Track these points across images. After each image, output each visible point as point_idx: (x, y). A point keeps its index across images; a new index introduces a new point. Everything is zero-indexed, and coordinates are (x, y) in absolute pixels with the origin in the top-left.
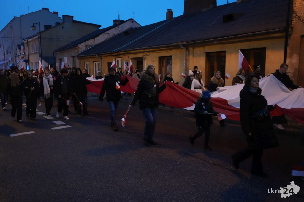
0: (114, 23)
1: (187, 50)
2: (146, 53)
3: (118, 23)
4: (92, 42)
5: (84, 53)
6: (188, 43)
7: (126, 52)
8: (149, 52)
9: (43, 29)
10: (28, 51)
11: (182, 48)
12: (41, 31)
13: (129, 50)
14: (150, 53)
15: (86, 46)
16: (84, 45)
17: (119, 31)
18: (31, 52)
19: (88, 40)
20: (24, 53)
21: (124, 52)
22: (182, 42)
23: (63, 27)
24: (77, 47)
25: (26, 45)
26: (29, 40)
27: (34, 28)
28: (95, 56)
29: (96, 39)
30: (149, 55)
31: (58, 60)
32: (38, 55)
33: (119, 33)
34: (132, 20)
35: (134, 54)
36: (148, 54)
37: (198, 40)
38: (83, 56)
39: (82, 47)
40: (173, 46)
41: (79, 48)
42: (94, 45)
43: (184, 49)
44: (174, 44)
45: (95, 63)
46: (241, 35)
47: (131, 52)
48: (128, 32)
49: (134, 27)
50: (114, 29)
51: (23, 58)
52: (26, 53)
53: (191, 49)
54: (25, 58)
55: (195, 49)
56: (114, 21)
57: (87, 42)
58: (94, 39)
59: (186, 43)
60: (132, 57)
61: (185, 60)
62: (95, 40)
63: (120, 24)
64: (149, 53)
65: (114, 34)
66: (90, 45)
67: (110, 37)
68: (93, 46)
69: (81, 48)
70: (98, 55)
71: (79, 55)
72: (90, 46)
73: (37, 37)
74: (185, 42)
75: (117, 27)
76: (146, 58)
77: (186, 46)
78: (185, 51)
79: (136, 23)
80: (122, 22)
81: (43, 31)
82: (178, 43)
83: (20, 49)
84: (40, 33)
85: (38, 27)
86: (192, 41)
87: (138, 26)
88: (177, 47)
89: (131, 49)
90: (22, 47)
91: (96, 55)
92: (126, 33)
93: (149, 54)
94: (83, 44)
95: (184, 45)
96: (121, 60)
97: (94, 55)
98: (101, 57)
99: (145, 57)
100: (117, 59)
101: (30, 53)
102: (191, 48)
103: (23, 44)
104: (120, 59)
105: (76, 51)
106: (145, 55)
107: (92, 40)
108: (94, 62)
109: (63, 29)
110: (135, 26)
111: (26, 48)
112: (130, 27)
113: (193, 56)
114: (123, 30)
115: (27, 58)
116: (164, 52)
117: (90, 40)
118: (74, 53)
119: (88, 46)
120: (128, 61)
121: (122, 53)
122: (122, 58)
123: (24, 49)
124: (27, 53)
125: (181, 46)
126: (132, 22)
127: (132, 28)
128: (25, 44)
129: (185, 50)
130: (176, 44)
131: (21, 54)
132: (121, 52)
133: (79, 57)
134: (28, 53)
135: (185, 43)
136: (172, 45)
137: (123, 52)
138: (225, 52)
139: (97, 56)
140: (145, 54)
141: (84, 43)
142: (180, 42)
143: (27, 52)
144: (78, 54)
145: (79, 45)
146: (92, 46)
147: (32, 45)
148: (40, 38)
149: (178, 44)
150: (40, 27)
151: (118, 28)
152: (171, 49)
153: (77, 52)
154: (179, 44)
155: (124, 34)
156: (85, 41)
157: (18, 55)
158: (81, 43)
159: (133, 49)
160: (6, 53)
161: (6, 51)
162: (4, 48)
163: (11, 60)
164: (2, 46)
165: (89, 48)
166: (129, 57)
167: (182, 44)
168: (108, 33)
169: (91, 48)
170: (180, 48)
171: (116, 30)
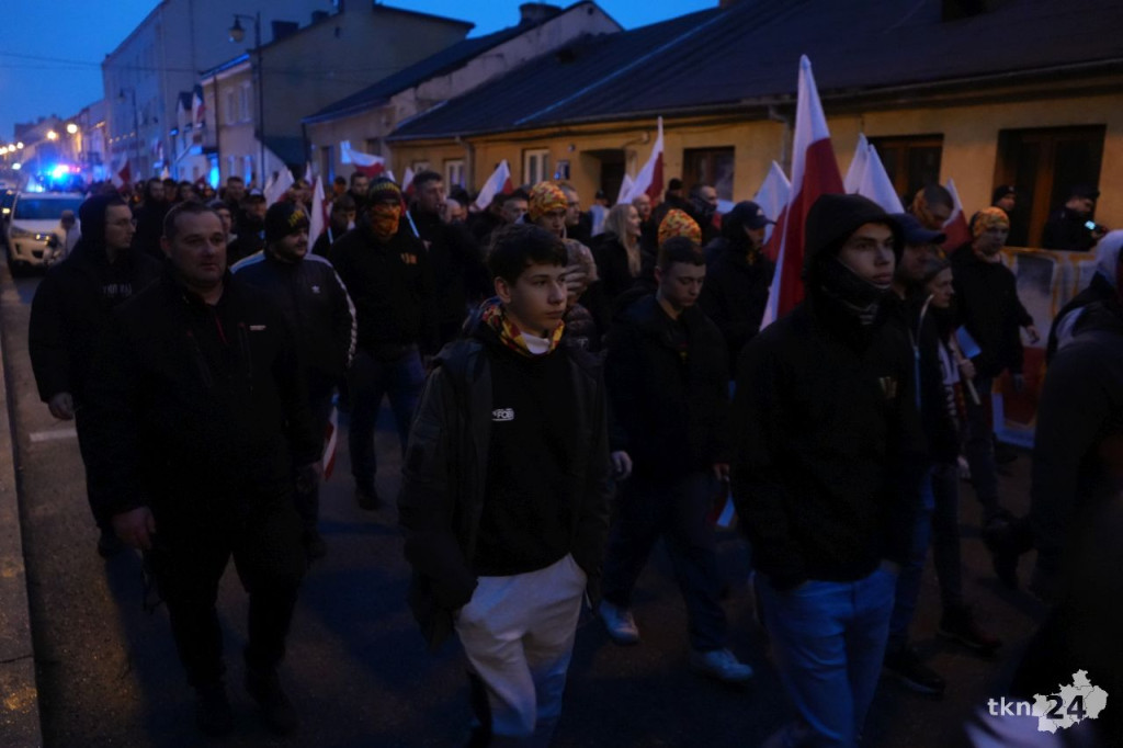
0: (522, 15)
2: (636, 133)
3: (536, 16)
4: (442, 89)
5: (413, 126)
7: (564, 129)
8: (648, 129)
9: (267, 35)
10: (216, 116)
11: (778, 117)
12: (263, 43)
13: (576, 119)
14: (652, 134)
15: (420, 102)
16: (412, 98)
17: (542, 48)
18: (227, 120)
19: (427, 78)
20: (204, 122)
21: (556, 130)
22: (777, 96)
23: (337, 30)
24: (388, 106)
25: (209, 95)
26: (220, 77)
27: (237, 33)
28: (450, 141)
29: (456, 75)
30: (646, 141)
31: (320, 152)
32: (252, 131)
33: (540, 52)
34: (588, 7)
35: (592, 137)
36: (645, 136)
38: (408, 140)
39: (405, 106)
40: (742, 110)
41: (394, 108)
42: (449, 97)
43: (783, 122)
44: (745, 103)
45: (449, 164)
46: (1011, 74)
47: (582, 128)
48: (573, 51)
49: (596, 34)
50: (520, 41)
51: (197, 139)
52: (207, 123)
54: (204, 139)
56: (524, 8)
57: (422, 87)
58: (447, 77)
60: (585, 149)
62: (450, 79)
63: (544, 22)
64: (646, 132)
65: (522, 60)
66: (434, 97)
67: (508, 69)
68: (445, 102)
69: (402, 109)
70: (463, 138)
71: (394, 134)
72: (437, 102)
73: (246, 66)
74: (788, 96)
75: (532, 33)
76: (634, 154)
77: (791, 113)
78: (784, 129)
79: (604, 16)
80: (553, 12)
81: (270, 45)
82: (759, 98)
83: (188, 107)
84: (258, 51)
85: (253, 29)
87: (610, 30)
88: (756, 115)
89: (585, 118)
90: (196, 102)
91: (453, 138)
92: (565, 54)
93: (649, 137)
94: (409, 94)
95: (781, 108)
96: (545, 157)
97: (447, 138)
98: (471, 143)
99: (631, 148)
100: (529, 154)
101: (221, 123)
103: (199, 90)
104: (539, 154)
105: (384, 120)
106: (633, 143)
107: (441, 79)
108: (445, 160)
109: (337, 35)
110: (598, 28)
111: (210, 104)
112: (582, 32)
114: (555, 45)
115: (211, 140)
116: (707, 131)
117: (435, 80)
118: (376, 126)
119: (427, 100)
120: (568, 162)
121: (550, 130)
122: (545, 148)
123: (202, 109)
124: (211, 122)
125: (772, 113)
126: (590, 12)
127: (589, 36)
128: (205, 91)
129: (786, 126)
130: (753, 102)
131: (191, 125)
132: (546, 127)
133: (392, 141)
134: (214, 124)
136: (736, 105)
137: (552, 126)
138: (940, 137)
139: (458, 140)
140: (633, 136)
141: (412, 90)
142: (766, 95)
143: (214, 119)
144: (388, 131)
145: (395, 100)
146: (441, 102)
147: (231, 97)
148: (256, 69)
149: (761, 103)
150: (258, 28)
151: (539, 34)
152: (734, 122)
153: (388, 124)
154: (764, 101)
155: (558, 59)
156: (416, 85)
157: (182, 128)
158: (402, 89)
159: (591, 118)
160: (140, 122)
161: (140, 114)
162: (134, 104)
163: (159, 146)
164: (129, 95)
165: (429, 110)
166: (574, 148)
167: (776, 102)
168: (500, 55)
169: (435, 111)
170: (765, 117)
171: (530, 41)
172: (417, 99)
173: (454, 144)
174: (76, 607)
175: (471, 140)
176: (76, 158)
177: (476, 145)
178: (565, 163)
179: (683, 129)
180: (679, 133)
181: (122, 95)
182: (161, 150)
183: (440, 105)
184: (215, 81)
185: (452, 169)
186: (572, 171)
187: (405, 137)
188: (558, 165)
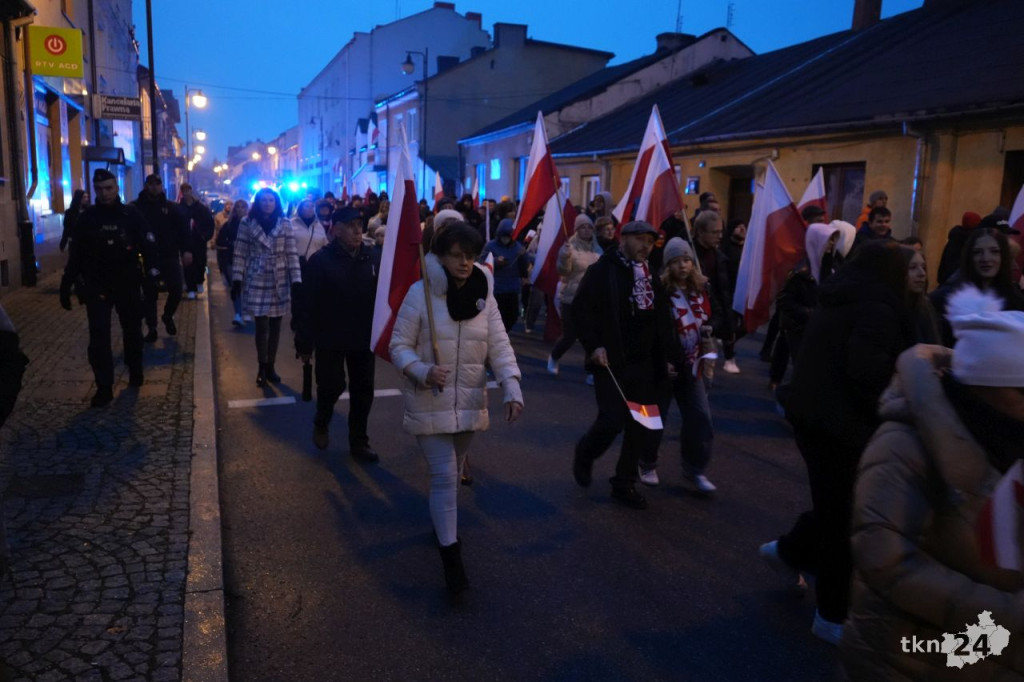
0: (658, 44)
1: (930, 140)
2: (767, 150)
3: (673, 45)
4: (581, 112)
5: (555, 146)
6: (933, 116)
7: (696, 147)
8: (777, 146)
9: (433, 70)
10: (387, 139)
11: (911, 133)
12: (429, 75)
13: (707, 138)
14: (782, 151)
15: (563, 124)
16: (556, 121)
17: (676, 73)
19: (570, 103)
20: (376, 144)
21: (689, 148)
22: (910, 113)
23: (493, 63)
25: (383, 123)
26: (392, 105)
27: (408, 67)
28: (588, 159)
29: (595, 100)
30: (777, 158)
31: (473, 169)
32: (416, 151)
33: (674, 78)
34: (722, 34)
35: (723, 154)
36: (775, 153)
37: (979, 105)
39: (548, 127)
40: (874, 126)
42: (589, 120)
43: (918, 137)
44: (878, 119)
45: (586, 180)
47: (714, 145)
48: (707, 76)
49: (728, 59)
50: (656, 69)
51: (371, 158)
52: (380, 144)
53: (945, 140)
55: (961, 139)
56: (660, 38)
57: (566, 111)
58: (588, 102)
59: (928, 114)
60: (716, 165)
62: (591, 104)
63: (678, 50)
64: (778, 150)
65: (658, 84)
66: (575, 120)
67: (644, 94)
68: (585, 124)
70: (599, 156)
72: (574, 125)
73: (415, 95)
74: (923, 112)
75: (667, 60)
76: (764, 170)
77: (926, 129)
78: (919, 145)
79: (736, 42)
80: (690, 40)
81: (435, 77)
82: (892, 114)
83: (364, 131)
84: (425, 82)
85: (422, 63)
86: (952, 108)
87: (742, 54)
88: (890, 131)
89: (716, 137)
90: (371, 127)
91: (592, 156)
92: (699, 78)
93: (778, 154)
94: (553, 117)
95: (915, 125)
97: (586, 156)
98: (607, 161)
99: (761, 164)
101: (392, 144)
102: (946, 134)
103: (374, 117)
105: (529, 140)
106: (762, 159)
107: (582, 103)
108: (583, 177)
109: (492, 67)
110: (731, 53)
111: (383, 129)
112: (715, 58)
113: (953, 164)
114: (689, 70)
115: (377, 160)
116: (838, 147)
117: (576, 105)
118: (522, 146)
119: (568, 122)
120: (699, 177)
121: (682, 148)
122: (678, 165)
123: (376, 133)
124: (383, 144)
125: (905, 128)
126: (724, 39)
127: (722, 61)
128: (379, 118)
129: (919, 141)
130: (886, 119)
131: (366, 147)
132: (679, 146)
134: (385, 145)
135: (922, 114)
136: (871, 121)
137: (684, 145)
139: (595, 158)
140: (763, 153)
141: (556, 114)
142: (901, 112)
143: (385, 142)
146: (581, 124)
147: (400, 122)
148: (423, 98)
149: (895, 119)
150: (426, 62)
151: (674, 61)
152: (865, 138)
154: (897, 118)
155: (690, 83)
156: (560, 109)
157: (358, 150)
158: (547, 113)
159: (722, 136)
160: (325, 145)
161: (325, 137)
162: (322, 129)
163: (339, 165)
164: (317, 122)
165: (571, 132)
166: (704, 165)
167: (912, 118)
168: (637, 81)
169: (576, 132)
170: (899, 133)
171: (665, 67)
172: (560, 121)
173: (592, 162)
174: (258, 551)
175: (605, 158)
176: (273, 175)
177: (612, 163)
178: (696, 179)
179: (813, 146)
180: (809, 150)
181: (312, 122)
182: (341, 169)
183: (581, 127)
184: (388, 107)
185: (589, 184)
188: (688, 180)
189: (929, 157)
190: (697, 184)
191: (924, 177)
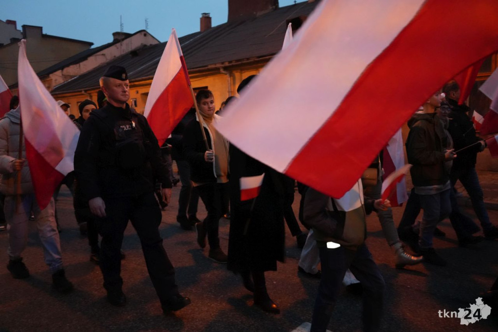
0: (114, 37)
1: (232, 75)
3: (120, 38)
4: (74, 71)
5: (61, 88)
6: (231, 64)
11: (223, 72)
13: (137, 79)
15: (65, 76)
16: (61, 75)
17: (123, 51)
19: (68, 66)
24: (49, 79)
28: (80, 93)
29: (81, 64)
33: (122, 53)
34: (144, 33)
35: (146, 87)
37: (248, 59)
39: (57, 78)
40: (209, 70)
41: (52, 79)
42: (79, 74)
43: (226, 74)
47: (140, 83)
48: (138, 52)
49: (148, 45)
50: (113, 48)
53: (237, 75)
55: (243, 74)
56: (114, 34)
57: (65, 70)
58: (78, 65)
59: (229, 63)
60: (143, 92)
61: (229, 92)
62: (80, 66)
63: (123, 40)
65: (115, 56)
66: (71, 74)
67: (108, 61)
68: (78, 76)
69: (56, 80)
70: (86, 91)
72: (72, 77)
75: (118, 45)
77: (230, 69)
78: (227, 77)
79: (151, 37)
80: (128, 36)
82: (215, 64)
86: (237, 61)
87: (154, 43)
88: (215, 72)
89: (140, 78)
91: (81, 91)
92: (134, 53)
94: (59, 73)
95: (225, 68)
97: (78, 92)
98: (90, 94)
102: (237, 72)
107: (75, 66)
110: (149, 42)
112: (142, 44)
114: (130, 50)
116: (196, 81)
117: (71, 66)
119: (68, 76)
120: (136, 99)
125: (222, 70)
126: (145, 35)
127: (145, 46)
129: (228, 75)
130: (213, 66)
135: (227, 64)
136: (206, 68)
139: (83, 92)
141: (60, 71)
142: (219, 63)
145: (51, 75)
146: (75, 76)
149: (217, 66)
151: (121, 45)
152: (206, 76)
155: (130, 55)
156: (62, 69)
158: (55, 71)
165: (69, 81)
166: (137, 92)
167: (223, 65)
168: (103, 55)
169: (73, 80)
170: (220, 73)
171: (117, 48)
172: (63, 75)
175: (90, 92)
177: (92, 94)
183: (75, 78)
186: (138, 103)
187: (57, 93)
188: (131, 100)
189: (232, 83)
190: (135, 102)
191: (231, 92)
